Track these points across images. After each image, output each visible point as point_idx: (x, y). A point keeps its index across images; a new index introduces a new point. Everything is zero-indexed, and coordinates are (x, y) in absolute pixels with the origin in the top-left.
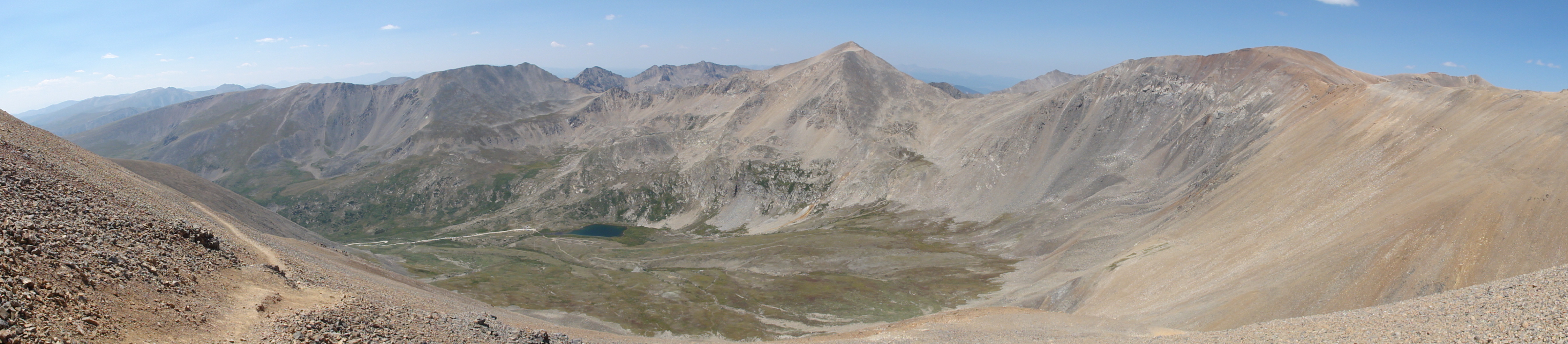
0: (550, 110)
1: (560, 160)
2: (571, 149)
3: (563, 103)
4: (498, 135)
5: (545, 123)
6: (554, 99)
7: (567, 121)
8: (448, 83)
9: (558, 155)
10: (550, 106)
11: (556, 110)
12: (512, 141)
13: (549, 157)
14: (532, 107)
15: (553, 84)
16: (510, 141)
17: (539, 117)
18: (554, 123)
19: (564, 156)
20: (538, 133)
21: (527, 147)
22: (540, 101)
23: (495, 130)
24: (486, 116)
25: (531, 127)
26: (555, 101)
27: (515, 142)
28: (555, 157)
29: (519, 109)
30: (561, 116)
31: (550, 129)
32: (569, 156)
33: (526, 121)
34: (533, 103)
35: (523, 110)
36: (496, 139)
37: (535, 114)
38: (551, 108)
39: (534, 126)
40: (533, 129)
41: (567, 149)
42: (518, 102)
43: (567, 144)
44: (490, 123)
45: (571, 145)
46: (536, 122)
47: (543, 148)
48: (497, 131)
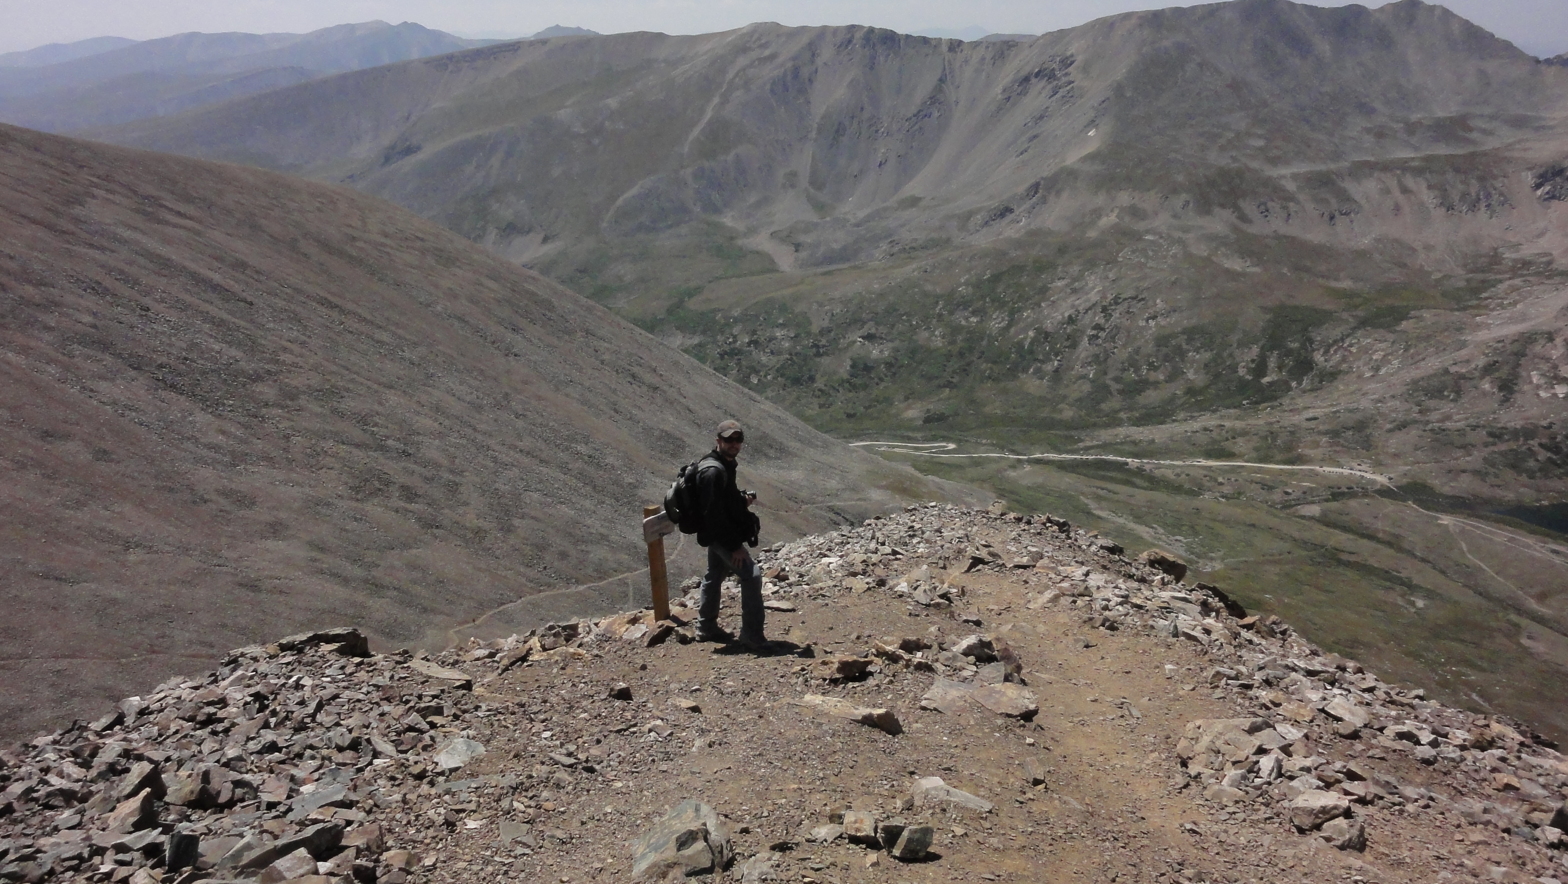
0: (1473, 142)
1: (1485, 290)
2: (1526, 264)
3: (1519, 123)
4: (1291, 198)
5: (1450, 176)
6: (1488, 110)
7: (1529, 178)
8: (1166, 43)
9: (1480, 276)
10: (1471, 130)
11: (1490, 144)
12: (1332, 218)
13: (1447, 277)
14: (1411, 128)
15: (1491, 66)
16: (1326, 217)
17: (1428, 159)
18: (1481, 179)
19: (1501, 281)
20: (1422, 204)
21: (1378, 240)
22: (1441, 114)
23: (1283, 182)
24: (1261, 143)
25: (1400, 183)
26: (1493, 117)
27: (1341, 223)
28: (1468, 280)
29: (1368, 131)
30: (1509, 160)
31: (1464, 196)
32: (1517, 282)
33: (1386, 167)
34: (1415, 117)
35: (1380, 134)
36: (1285, 208)
37: (1416, 149)
38: (1475, 135)
39: (1410, 181)
40: (1405, 190)
41: (1515, 261)
42: (1365, 109)
43: (1516, 246)
44: (1274, 161)
45: (1527, 251)
46: (1418, 172)
47: (1428, 248)
48: (1291, 186)
